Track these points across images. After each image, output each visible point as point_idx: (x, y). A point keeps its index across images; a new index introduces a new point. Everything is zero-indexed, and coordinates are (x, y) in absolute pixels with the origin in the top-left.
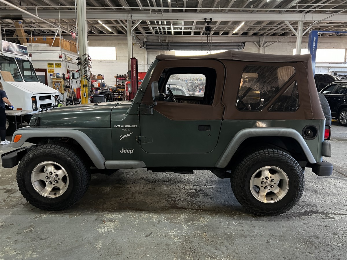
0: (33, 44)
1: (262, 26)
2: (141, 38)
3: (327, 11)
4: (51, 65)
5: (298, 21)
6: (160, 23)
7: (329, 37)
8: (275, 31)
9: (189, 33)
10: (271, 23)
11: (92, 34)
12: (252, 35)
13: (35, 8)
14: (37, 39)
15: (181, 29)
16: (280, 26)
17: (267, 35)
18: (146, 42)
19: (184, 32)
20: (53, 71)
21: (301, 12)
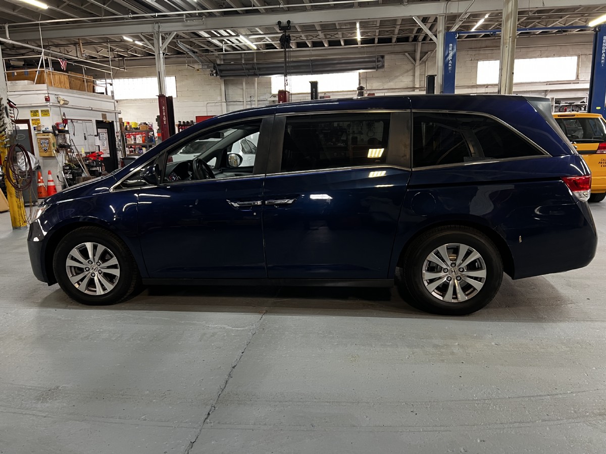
0: (9, 83)
2: (212, 58)
5: (438, 15)
13: (4, 28)
14: (16, 74)
18: (220, 65)
20: (38, 122)
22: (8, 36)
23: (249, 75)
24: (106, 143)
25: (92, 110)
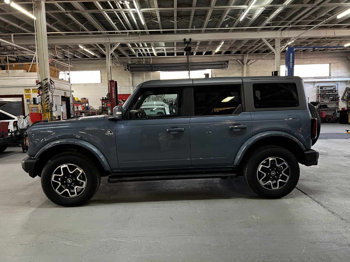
0: (10, 71)
1: (243, 45)
2: (125, 61)
3: (303, 28)
4: (28, 91)
5: (275, 38)
6: (141, 46)
7: (311, 52)
8: (256, 48)
9: (173, 54)
10: (251, 41)
11: (76, 59)
12: (235, 53)
13: (11, 35)
14: (14, 66)
15: (163, 50)
16: (260, 44)
17: (250, 53)
18: (130, 64)
19: (167, 53)
20: (30, 96)
21: (277, 29)
22: (13, 41)
23: (148, 71)
24: (65, 110)
25: (60, 89)
